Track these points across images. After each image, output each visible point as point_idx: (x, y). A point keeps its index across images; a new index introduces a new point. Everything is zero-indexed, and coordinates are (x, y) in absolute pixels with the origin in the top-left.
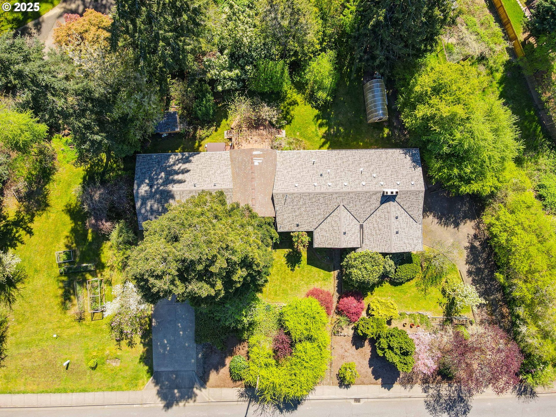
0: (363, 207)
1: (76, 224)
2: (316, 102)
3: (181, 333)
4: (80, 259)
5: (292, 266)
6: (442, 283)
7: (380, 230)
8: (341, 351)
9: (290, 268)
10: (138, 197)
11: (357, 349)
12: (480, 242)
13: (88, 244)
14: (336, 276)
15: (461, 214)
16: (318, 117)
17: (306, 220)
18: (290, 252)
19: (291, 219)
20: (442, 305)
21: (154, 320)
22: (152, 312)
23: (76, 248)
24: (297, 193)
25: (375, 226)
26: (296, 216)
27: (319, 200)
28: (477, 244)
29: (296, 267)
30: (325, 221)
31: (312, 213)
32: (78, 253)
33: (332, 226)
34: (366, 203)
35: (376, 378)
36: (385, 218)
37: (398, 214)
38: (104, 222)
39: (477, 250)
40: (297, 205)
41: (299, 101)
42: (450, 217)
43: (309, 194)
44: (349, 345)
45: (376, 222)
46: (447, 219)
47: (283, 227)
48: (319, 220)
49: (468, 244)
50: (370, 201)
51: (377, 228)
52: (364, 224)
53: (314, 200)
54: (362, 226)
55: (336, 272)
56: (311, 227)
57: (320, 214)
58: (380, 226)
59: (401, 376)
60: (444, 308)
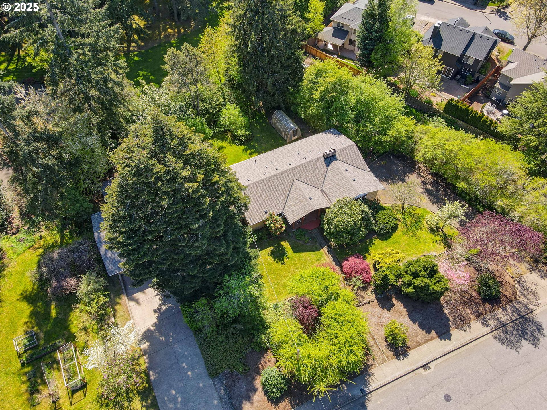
0: (314, 174)
1: (35, 306)
2: (239, 140)
3: (189, 373)
4: (45, 340)
5: (280, 260)
6: (425, 226)
7: (339, 185)
8: (375, 319)
9: (280, 263)
10: (100, 242)
11: (389, 310)
12: (430, 185)
13: (52, 321)
14: (327, 252)
15: (401, 172)
16: (246, 150)
17: (271, 204)
18: (272, 250)
19: (257, 209)
20: (438, 242)
21: (151, 373)
22: (147, 365)
23: (39, 331)
24: (252, 184)
25: (333, 184)
26: (261, 204)
27: (274, 182)
28: (429, 187)
29: (285, 260)
30: (288, 199)
31: (273, 196)
32: (42, 335)
33: (297, 199)
34: (314, 170)
35: (429, 332)
36: (337, 174)
37: (346, 168)
38: (67, 279)
39: (433, 192)
40: (257, 194)
41: (225, 145)
42: (393, 177)
43: (263, 180)
44: (378, 310)
45: (332, 181)
46: (392, 179)
47: (253, 219)
48: (283, 200)
49: (422, 190)
50: (317, 168)
51: (336, 185)
52: (323, 188)
53: (269, 184)
54: (322, 191)
55: (325, 249)
56: (279, 209)
57: (280, 195)
58: (337, 182)
59: (451, 319)
60: (442, 244)
